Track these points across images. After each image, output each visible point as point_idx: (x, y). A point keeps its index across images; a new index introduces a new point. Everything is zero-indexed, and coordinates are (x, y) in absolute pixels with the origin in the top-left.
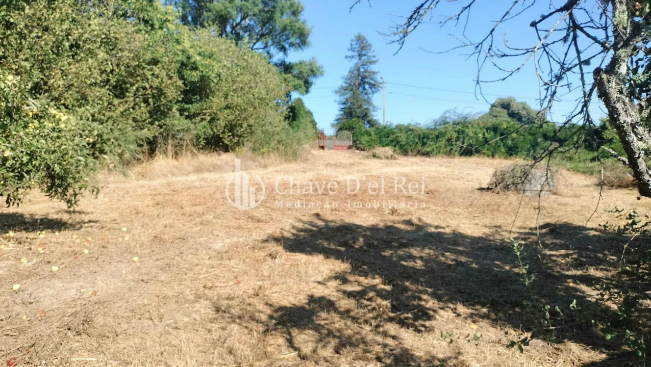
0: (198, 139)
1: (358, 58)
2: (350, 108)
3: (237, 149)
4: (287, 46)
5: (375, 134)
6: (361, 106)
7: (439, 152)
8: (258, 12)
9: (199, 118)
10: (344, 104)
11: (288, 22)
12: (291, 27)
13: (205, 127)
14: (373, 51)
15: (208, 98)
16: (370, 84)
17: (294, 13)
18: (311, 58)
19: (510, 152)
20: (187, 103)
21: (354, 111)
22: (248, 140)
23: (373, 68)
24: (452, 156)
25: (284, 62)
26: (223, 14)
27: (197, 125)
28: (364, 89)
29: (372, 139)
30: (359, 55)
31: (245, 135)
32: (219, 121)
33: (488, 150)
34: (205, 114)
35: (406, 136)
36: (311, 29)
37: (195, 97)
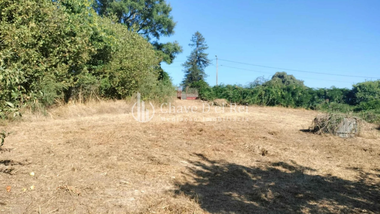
0: (100, 90)
1: (196, 46)
2: (191, 75)
3: (127, 97)
4: (159, 33)
5: (213, 90)
6: (197, 74)
7: (254, 103)
8: (142, 9)
9: (102, 75)
10: (187, 72)
11: (161, 17)
12: (163, 20)
13: (105, 82)
14: (206, 42)
15: (108, 62)
16: (203, 61)
17: (165, 12)
18: (174, 41)
19: (298, 104)
20: (93, 65)
21: (194, 77)
22: (134, 92)
23: (205, 52)
24: (262, 106)
25: (157, 43)
26: (119, 9)
27: (100, 80)
28: (200, 64)
29: (211, 94)
30: (197, 44)
31: (132, 88)
32: (115, 78)
33: (284, 102)
34: (106, 73)
35: (233, 92)
36: (175, 23)
37: (100, 61)
